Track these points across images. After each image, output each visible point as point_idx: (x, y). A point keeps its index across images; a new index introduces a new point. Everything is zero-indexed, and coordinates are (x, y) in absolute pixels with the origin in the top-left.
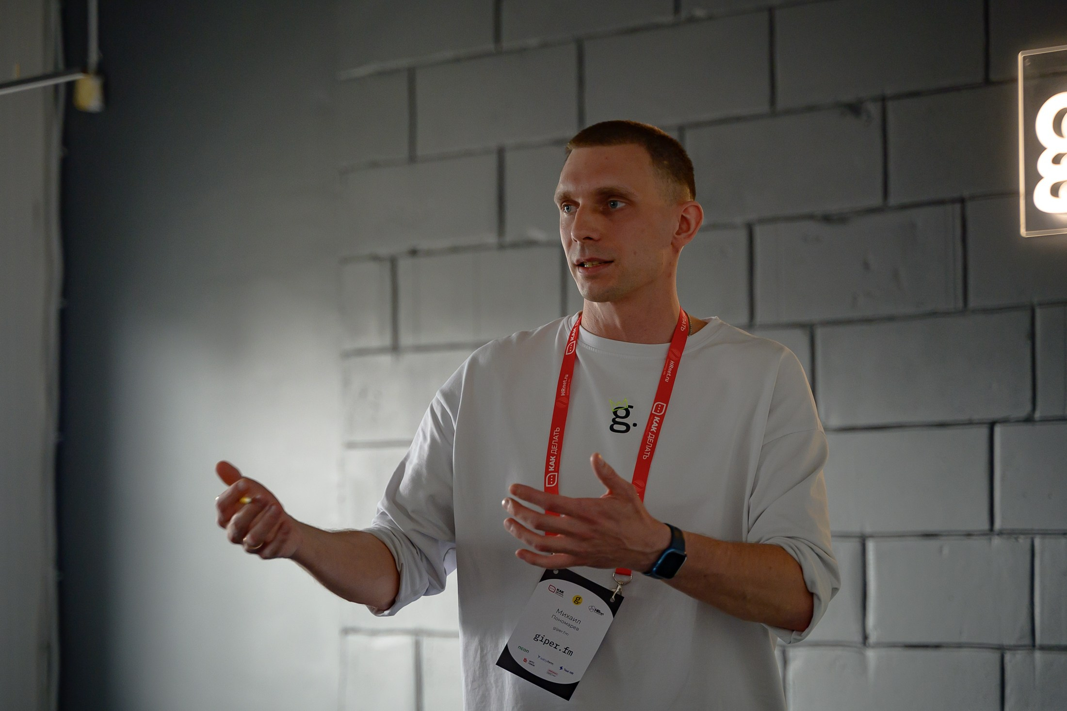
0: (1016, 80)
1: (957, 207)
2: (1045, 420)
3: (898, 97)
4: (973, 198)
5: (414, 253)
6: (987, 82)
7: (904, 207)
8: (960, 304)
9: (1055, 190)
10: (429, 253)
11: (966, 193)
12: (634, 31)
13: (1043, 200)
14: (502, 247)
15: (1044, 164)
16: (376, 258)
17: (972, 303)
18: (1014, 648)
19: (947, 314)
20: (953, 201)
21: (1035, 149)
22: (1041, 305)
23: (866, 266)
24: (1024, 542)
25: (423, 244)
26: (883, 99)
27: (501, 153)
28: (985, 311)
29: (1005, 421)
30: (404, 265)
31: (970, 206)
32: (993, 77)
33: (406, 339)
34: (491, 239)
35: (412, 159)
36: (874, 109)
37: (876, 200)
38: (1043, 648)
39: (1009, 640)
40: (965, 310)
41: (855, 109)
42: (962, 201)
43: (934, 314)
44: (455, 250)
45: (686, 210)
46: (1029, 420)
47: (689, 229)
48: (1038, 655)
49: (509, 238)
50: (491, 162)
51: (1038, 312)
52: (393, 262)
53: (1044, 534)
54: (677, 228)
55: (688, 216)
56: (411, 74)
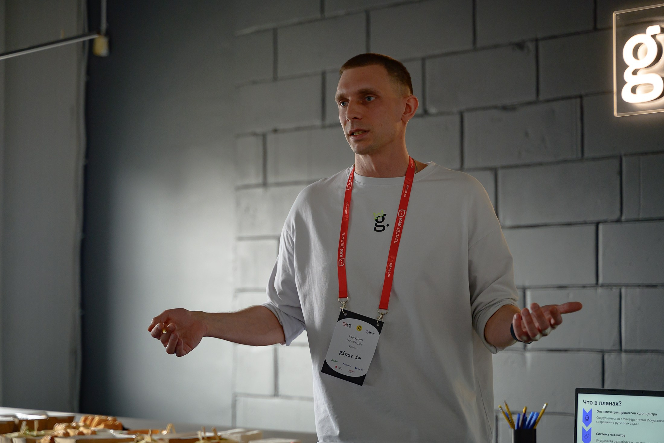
0: (611, 28)
1: (578, 100)
2: (627, 221)
3: (544, 39)
4: (587, 95)
5: (275, 131)
6: (595, 29)
7: (548, 101)
8: (580, 155)
10: (284, 131)
11: (583, 93)
12: (398, 5)
14: (324, 127)
16: (254, 134)
17: (587, 154)
18: (610, 351)
19: (572, 161)
20: (576, 97)
22: (625, 155)
23: (527, 134)
24: (615, 291)
25: (281, 126)
26: (537, 40)
27: (324, 74)
28: (594, 159)
29: (605, 222)
30: (270, 138)
31: (585, 99)
32: (599, 26)
33: (271, 179)
34: (318, 122)
35: (275, 79)
36: (531, 46)
37: (533, 97)
38: (626, 351)
39: (607, 347)
40: (582, 159)
41: (520, 46)
42: (581, 97)
43: (565, 161)
44: (298, 129)
45: (408, 101)
46: (619, 221)
47: (411, 111)
48: (623, 355)
49: (328, 122)
50: (319, 79)
51: (624, 159)
52: (264, 136)
53: (627, 286)
54: (404, 110)
55: (410, 104)
56: (275, 31)
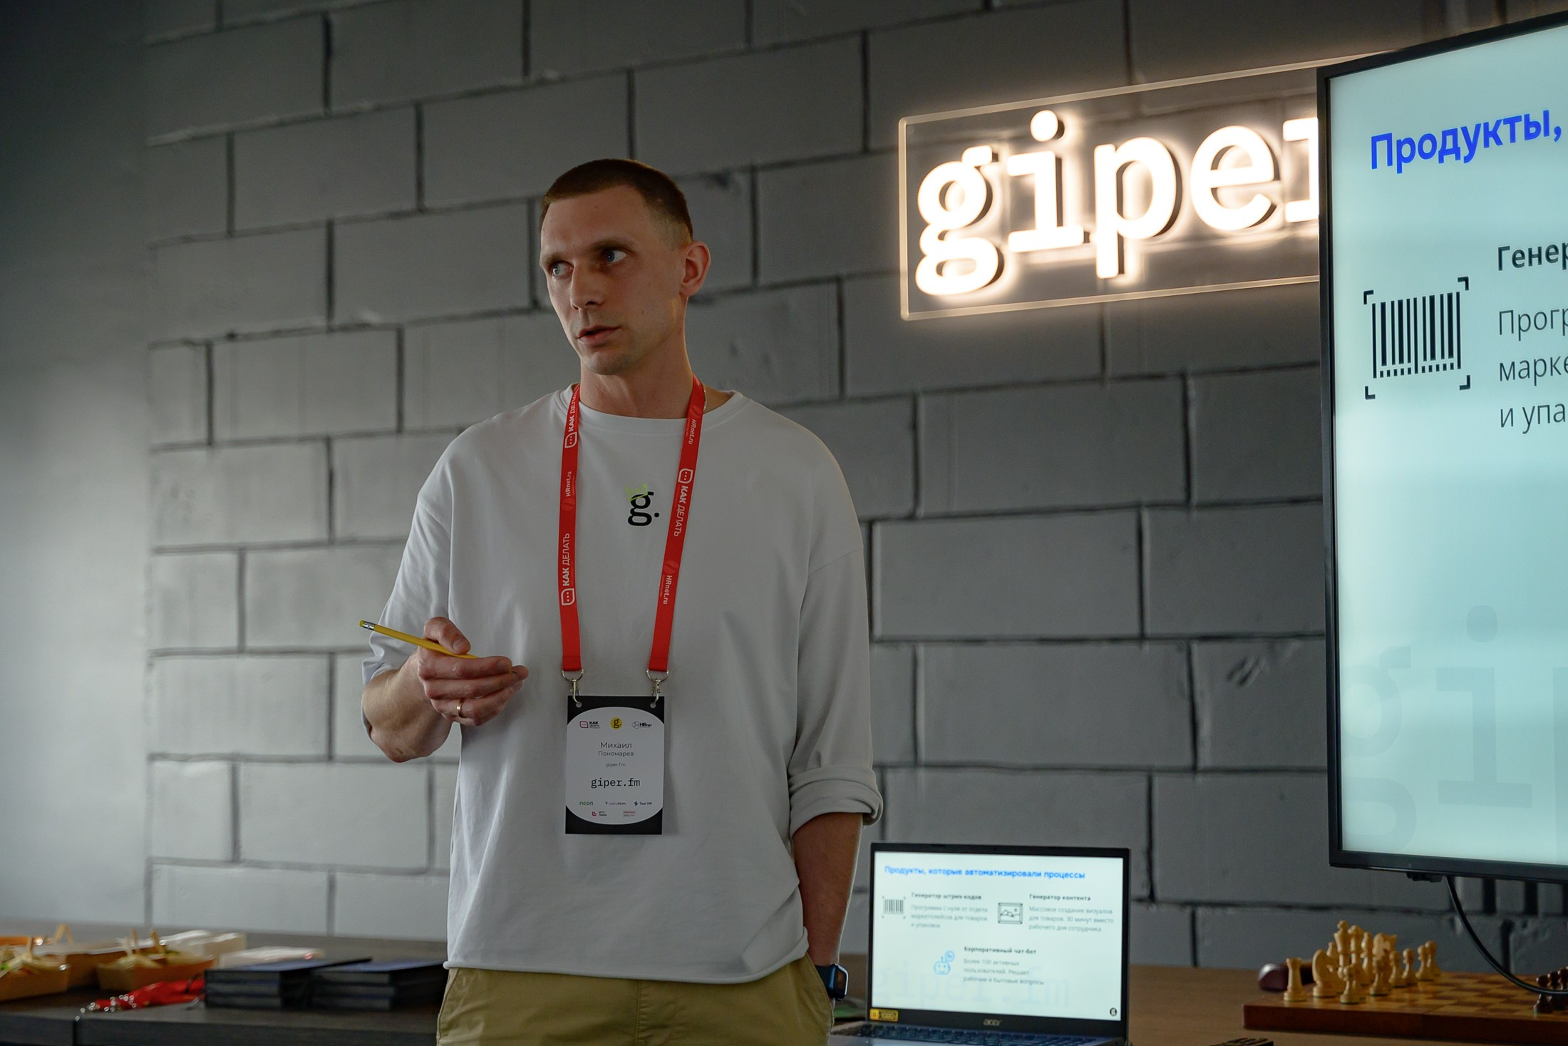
0: (894, 149)
1: (833, 288)
2: (929, 518)
3: (769, 167)
4: (850, 277)
5: (231, 336)
6: (866, 151)
7: (775, 287)
8: (836, 392)
9: (940, 269)
10: (249, 337)
11: (843, 271)
12: (477, 94)
13: (927, 280)
14: (330, 330)
15: (927, 240)
16: (189, 343)
17: (850, 390)
18: (895, 766)
19: (822, 403)
20: (829, 280)
21: (917, 225)
22: (926, 392)
23: (734, 351)
24: (906, 650)
25: (242, 328)
26: (753, 170)
27: (330, 226)
28: (865, 400)
29: (884, 519)
30: (221, 350)
31: (848, 287)
32: (873, 144)
33: (222, 433)
34: (319, 321)
35: (230, 233)
36: (742, 180)
37: (745, 279)
38: (930, 766)
39: (890, 758)
40: (841, 399)
41: (721, 180)
42: (838, 280)
43: (807, 403)
44: (277, 333)
45: (691, 252)
46: (911, 517)
47: (696, 274)
48: (922, 774)
49: (338, 320)
50: (321, 235)
51: (923, 402)
52: (209, 347)
53: (928, 641)
54: (684, 274)
55: (693, 259)
56: (230, 137)
